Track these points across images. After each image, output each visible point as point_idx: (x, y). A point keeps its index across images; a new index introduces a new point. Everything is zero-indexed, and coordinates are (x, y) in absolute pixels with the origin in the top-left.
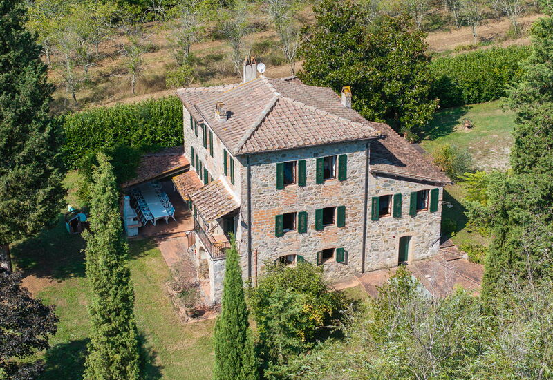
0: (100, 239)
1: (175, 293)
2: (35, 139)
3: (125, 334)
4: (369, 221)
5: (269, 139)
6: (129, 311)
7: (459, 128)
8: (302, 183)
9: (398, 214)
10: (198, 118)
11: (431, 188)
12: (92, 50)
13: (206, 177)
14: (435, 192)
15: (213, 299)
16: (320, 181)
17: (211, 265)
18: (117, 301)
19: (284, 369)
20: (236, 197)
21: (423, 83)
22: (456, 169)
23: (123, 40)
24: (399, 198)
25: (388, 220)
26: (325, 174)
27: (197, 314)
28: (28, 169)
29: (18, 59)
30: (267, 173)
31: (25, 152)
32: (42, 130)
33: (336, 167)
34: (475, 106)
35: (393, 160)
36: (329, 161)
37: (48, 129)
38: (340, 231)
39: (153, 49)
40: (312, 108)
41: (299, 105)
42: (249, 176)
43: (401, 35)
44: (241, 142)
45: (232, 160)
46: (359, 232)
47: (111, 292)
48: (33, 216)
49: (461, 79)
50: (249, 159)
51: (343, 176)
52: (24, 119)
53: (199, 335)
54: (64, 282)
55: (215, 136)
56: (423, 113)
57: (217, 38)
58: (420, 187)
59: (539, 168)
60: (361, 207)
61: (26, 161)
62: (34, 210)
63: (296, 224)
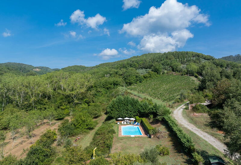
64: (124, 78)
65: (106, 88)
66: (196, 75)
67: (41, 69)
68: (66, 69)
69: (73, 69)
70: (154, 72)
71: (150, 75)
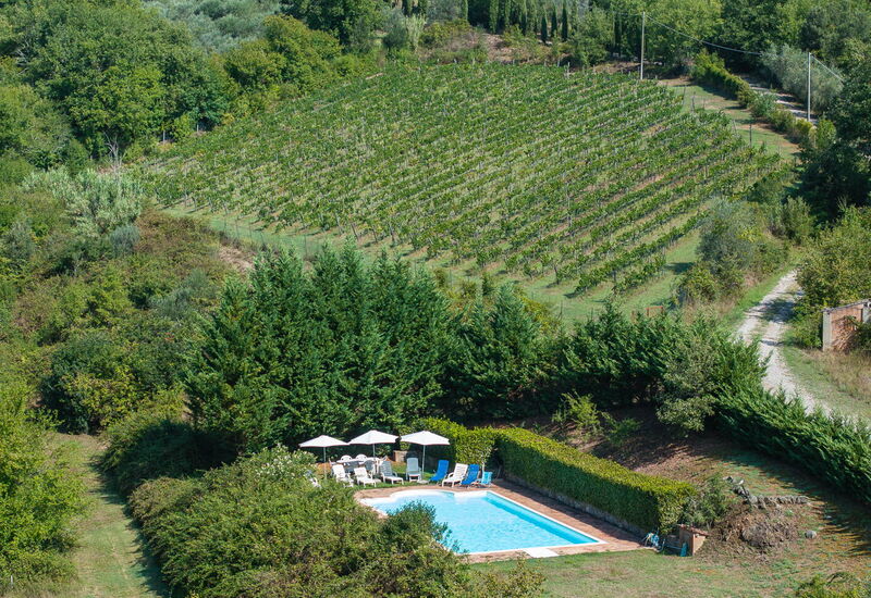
64: (42, 86)
66: (715, 68)
70: (314, 24)
71: (283, 60)
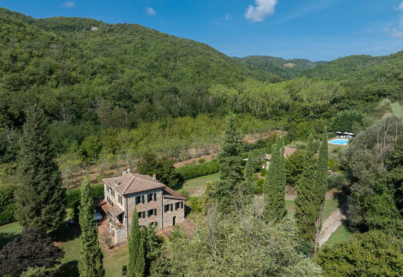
0: (84, 209)
1: (104, 242)
2: (56, 195)
3: (95, 245)
4: (164, 213)
5: (133, 189)
6: (96, 237)
7: (184, 187)
8: (143, 202)
9: (172, 210)
10: (109, 186)
11: (181, 201)
12: (74, 174)
13: (112, 205)
14: (182, 202)
15: (116, 242)
16: (148, 201)
17: (116, 231)
18: (92, 232)
19: (153, 253)
20: (123, 209)
21: (174, 174)
22: (186, 196)
23: (83, 171)
24: (172, 205)
25: (169, 212)
26: (150, 199)
27: (111, 248)
28: (54, 205)
29: (51, 170)
30: (132, 200)
31: (53, 199)
32: (59, 192)
33: (153, 197)
34: (187, 181)
35: (169, 194)
36: (151, 195)
37: (61, 192)
38: (155, 216)
39: (93, 173)
40: (145, 180)
41: (141, 179)
42: (127, 201)
43: (167, 161)
44: (124, 191)
45: (121, 197)
46: (161, 216)
47: (89, 229)
48: (55, 220)
49: (183, 174)
50: (127, 196)
51: (155, 199)
52: (52, 189)
53: (112, 255)
54: (66, 243)
55: (115, 191)
56: (174, 183)
57: (112, 169)
58: (178, 201)
59: (229, 177)
60: (161, 208)
61: (53, 202)
62: (55, 219)
63: (142, 216)
65: (366, 100)
67: (295, 63)
68: (334, 63)
69: (346, 62)
